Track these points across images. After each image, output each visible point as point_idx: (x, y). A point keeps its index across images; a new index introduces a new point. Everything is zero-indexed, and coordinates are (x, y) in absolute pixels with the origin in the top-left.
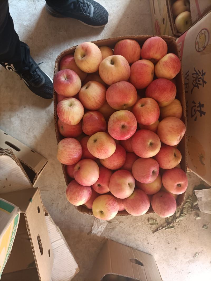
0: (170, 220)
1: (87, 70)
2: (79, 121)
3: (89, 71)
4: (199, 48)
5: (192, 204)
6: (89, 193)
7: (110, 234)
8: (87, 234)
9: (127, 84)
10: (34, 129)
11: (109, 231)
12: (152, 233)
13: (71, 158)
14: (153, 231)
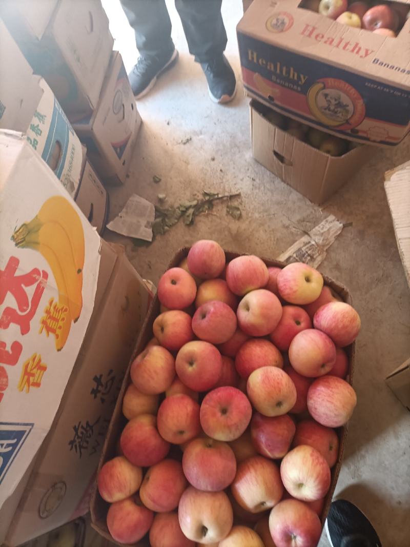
0: (206, 207)
1: (252, 538)
2: (295, 450)
3: (248, 533)
4: (61, 489)
5: (163, 220)
6: (318, 316)
7: (312, 212)
8: (354, 224)
9: (193, 482)
10: (395, 451)
11: (313, 218)
12: (242, 195)
13: (331, 391)
14: (239, 198)
